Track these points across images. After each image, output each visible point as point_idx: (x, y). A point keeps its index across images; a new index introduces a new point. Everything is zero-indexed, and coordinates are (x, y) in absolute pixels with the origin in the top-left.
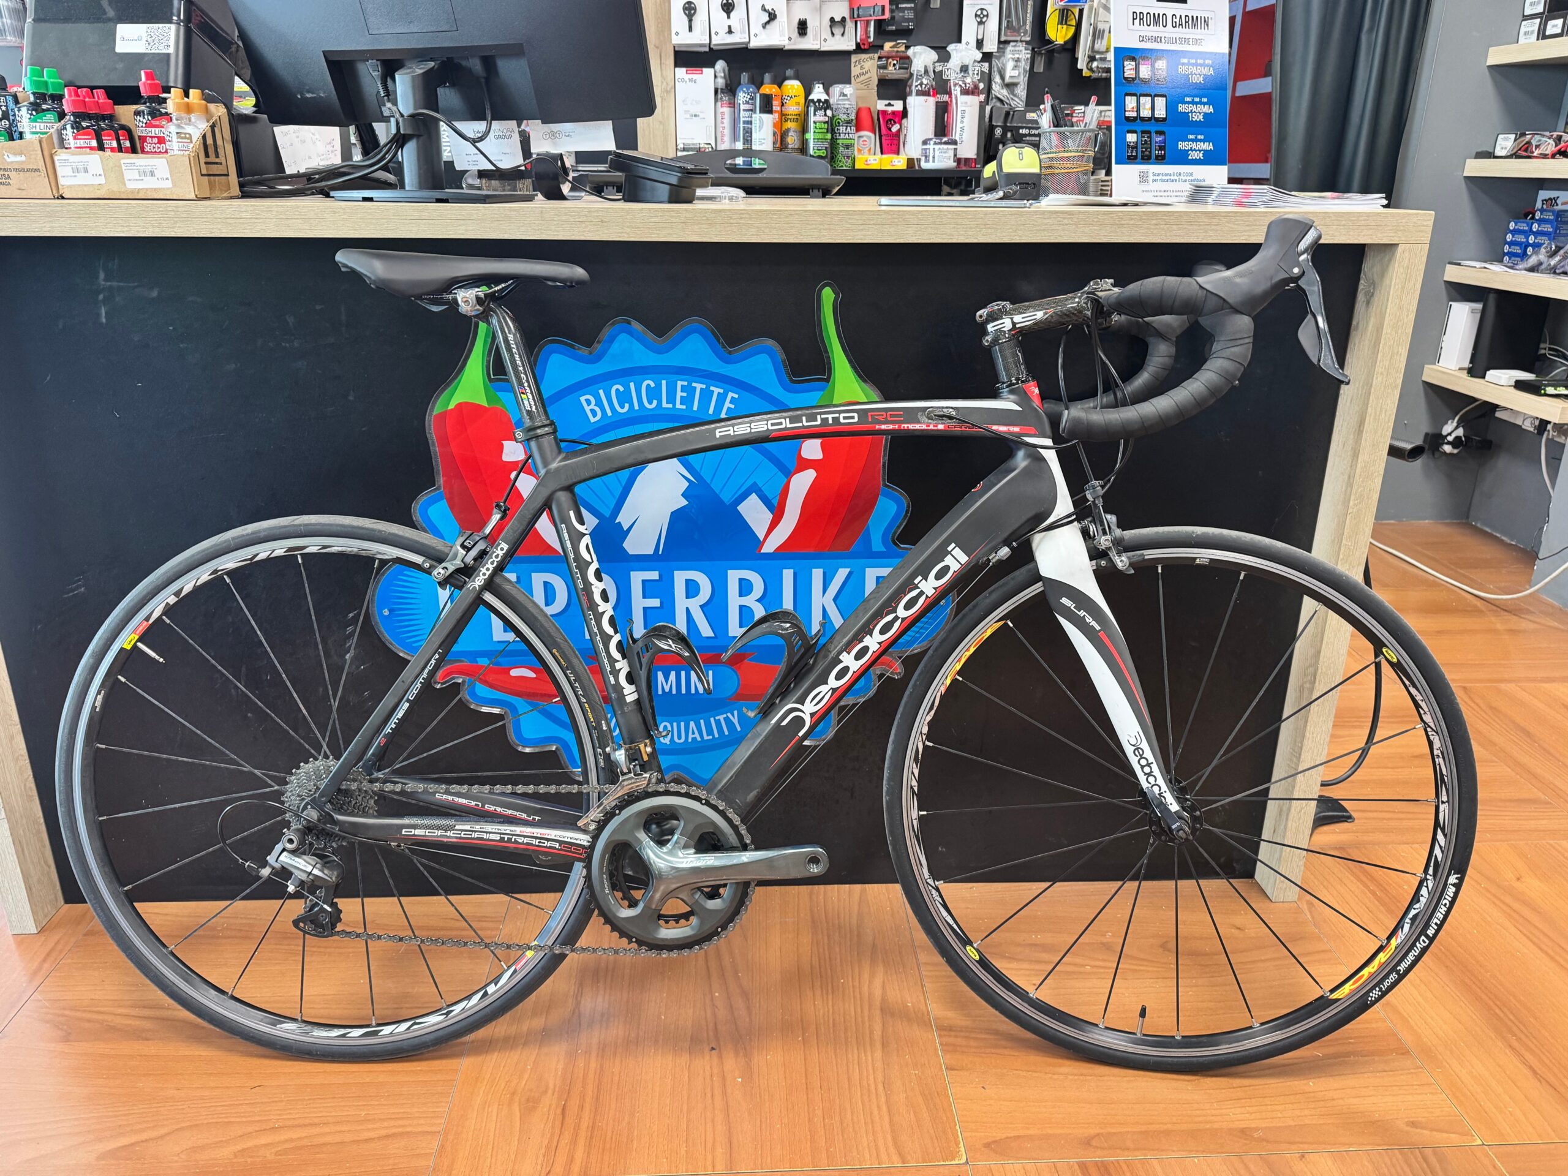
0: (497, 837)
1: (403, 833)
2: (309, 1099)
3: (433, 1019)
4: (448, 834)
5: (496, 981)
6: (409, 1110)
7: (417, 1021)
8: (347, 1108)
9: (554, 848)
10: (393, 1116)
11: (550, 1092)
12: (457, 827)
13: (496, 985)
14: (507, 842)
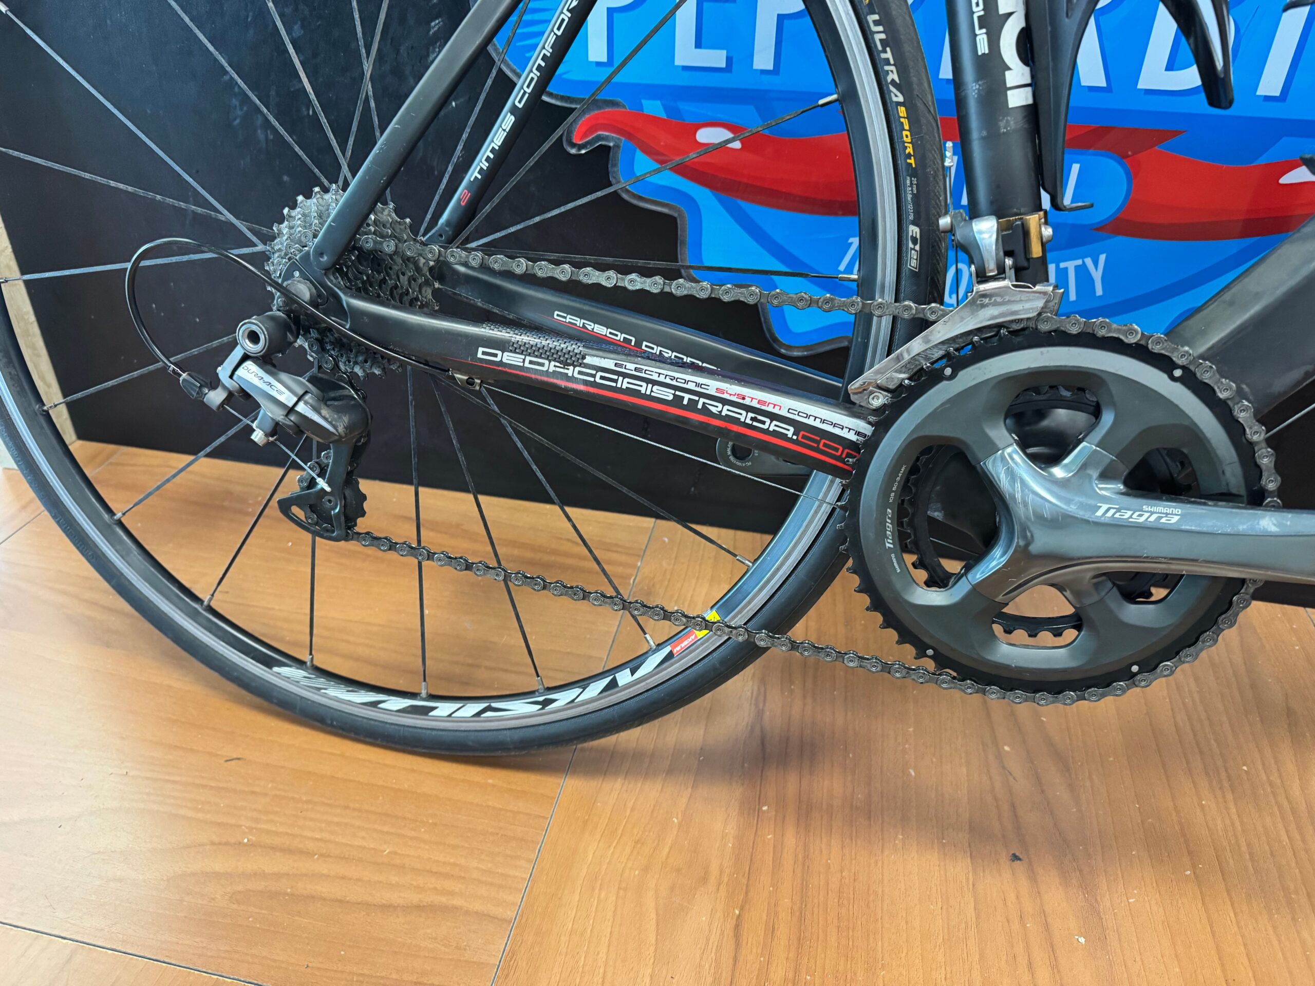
0: (668, 395)
1: (480, 355)
2: (308, 802)
3: (521, 708)
4: (570, 371)
5: (634, 665)
6: (462, 862)
7: (494, 705)
8: (363, 834)
9: (784, 437)
10: (434, 869)
11: (712, 880)
12: (588, 360)
13: (633, 672)
14: (684, 408)
